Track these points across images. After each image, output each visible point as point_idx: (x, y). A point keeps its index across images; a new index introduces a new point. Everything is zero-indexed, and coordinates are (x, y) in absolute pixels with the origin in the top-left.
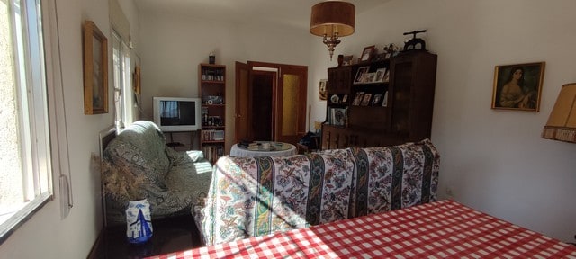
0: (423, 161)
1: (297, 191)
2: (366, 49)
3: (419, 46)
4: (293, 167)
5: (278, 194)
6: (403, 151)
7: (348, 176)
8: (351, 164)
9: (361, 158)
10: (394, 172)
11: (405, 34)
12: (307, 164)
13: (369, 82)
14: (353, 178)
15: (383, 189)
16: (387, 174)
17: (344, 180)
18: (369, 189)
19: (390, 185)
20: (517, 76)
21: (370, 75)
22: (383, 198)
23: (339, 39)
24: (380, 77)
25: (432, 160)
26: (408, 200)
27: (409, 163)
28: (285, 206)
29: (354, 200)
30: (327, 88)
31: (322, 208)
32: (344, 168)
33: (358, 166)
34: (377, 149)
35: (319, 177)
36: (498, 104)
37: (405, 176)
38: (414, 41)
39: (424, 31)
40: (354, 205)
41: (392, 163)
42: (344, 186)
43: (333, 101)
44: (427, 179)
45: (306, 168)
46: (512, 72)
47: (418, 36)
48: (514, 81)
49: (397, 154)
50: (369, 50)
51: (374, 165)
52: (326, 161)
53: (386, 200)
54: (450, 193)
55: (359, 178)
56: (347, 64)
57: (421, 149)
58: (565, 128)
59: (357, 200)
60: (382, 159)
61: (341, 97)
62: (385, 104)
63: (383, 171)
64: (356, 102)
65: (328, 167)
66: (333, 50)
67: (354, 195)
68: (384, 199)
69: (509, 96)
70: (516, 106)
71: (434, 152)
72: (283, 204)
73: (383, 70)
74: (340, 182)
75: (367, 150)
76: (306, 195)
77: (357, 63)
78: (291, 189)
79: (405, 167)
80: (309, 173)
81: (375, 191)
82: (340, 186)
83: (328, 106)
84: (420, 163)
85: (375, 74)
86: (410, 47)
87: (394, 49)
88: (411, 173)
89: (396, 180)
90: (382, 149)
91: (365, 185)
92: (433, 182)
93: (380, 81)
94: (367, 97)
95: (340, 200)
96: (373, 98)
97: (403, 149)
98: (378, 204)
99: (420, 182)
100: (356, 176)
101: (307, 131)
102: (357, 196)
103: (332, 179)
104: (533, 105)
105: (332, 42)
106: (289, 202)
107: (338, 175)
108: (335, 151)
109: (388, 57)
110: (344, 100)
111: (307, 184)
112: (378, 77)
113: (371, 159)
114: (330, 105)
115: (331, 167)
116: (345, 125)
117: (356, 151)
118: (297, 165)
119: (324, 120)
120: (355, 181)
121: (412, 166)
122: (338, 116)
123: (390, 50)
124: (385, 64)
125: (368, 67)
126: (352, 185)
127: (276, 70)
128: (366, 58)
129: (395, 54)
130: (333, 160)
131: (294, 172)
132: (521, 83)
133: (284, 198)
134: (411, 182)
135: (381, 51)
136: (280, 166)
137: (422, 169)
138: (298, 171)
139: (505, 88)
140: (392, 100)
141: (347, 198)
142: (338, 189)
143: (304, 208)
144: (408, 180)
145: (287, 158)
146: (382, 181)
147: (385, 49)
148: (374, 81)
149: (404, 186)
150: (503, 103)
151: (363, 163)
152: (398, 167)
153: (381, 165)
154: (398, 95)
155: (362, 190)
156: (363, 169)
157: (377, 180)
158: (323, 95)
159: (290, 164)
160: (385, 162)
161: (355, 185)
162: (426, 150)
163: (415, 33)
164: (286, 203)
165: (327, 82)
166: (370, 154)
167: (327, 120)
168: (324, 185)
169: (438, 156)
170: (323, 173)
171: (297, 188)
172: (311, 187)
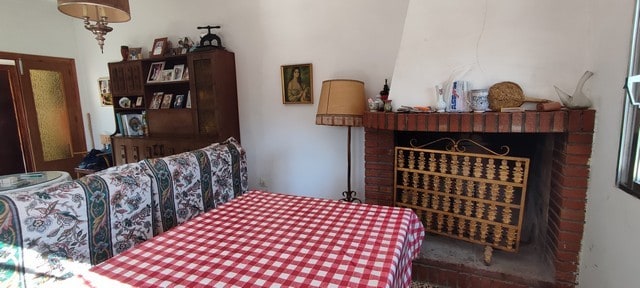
0: (230, 160)
1: (67, 232)
2: (156, 41)
3: (214, 42)
4: (53, 200)
5: (33, 244)
6: (208, 153)
7: (145, 192)
8: (148, 179)
9: (159, 170)
10: (202, 176)
11: (199, 28)
12: (80, 191)
13: (166, 81)
14: (153, 194)
15: (192, 198)
16: (194, 181)
17: (140, 199)
18: (176, 201)
19: (200, 191)
20: (296, 75)
21: (167, 72)
22: (194, 206)
23: (109, 25)
24: (178, 75)
25: (238, 157)
26: (221, 201)
27: (216, 164)
28: (50, 257)
29: (160, 219)
30: (111, 89)
31: (114, 241)
32: (137, 185)
33: (158, 179)
34: (178, 156)
35: (102, 204)
36: (287, 100)
37: (214, 178)
38: (210, 37)
39: (219, 27)
40: (160, 224)
41: (198, 168)
42: (142, 206)
43: (122, 106)
44: (236, 176)
45: (77, 198)
46: (293, 71)
47: (213, 31)
48: (295, 79)
49: (201, 157)
50: (161, 43)
51: (177, 173)
52: (108, 181)
53: (198, 208)
54: (263, 184)
55: (160, 192)
56: (134, 58)
57: (226, 149)
58: (327, 115)
59: (163, 218)
60: (184, 166)
61: (133, 99)
62: (189, 105)
63: (188, 179)
64: (155, 104)
65: (113, 189)
66: (103, 39)
67: (159, 214)
68: (195, 208)
69: (293, 92)
70: (298, 101)
71: (239, 149)
72: (44, 255)
73: (181, 67)
74: (134, 203)
75: (166, 159)
76: (85, 231)
77: (148, 57)
78: (57, 231)
79: (213, 169)
80: (84, 203)
81: (183, 202)
82: (136, 207)
83: (116, 112)
84: (227, 163)
85: (173, 72)
86: (206, 43)
87: (190, 43)
88: (220, 174)
89: (206, 184)
90: (184, 155)
91: (171, 199)
92: (243, 178)
93: (180, 79)
94: (168, 99)
95: (139, 224)
96: (174, 99)
97: (208, 151)
98: (190, 214)
99: (231, 181)
100: (156, 191)
101: (89, 149)
102: (162, 213)
103: (122, 202)
104: (309, 99)
105: (100, 29)
106: (56, 249)
107: (130, 194)
108: (121, 167)
109: (184, 52)
110: (139, 103)
111: (84, 217)
112: (177, 74)
113: (172, 168)
114: (119, 111)
115: (119, 188)
116: (144, 135)
117: (153, 162)
118: (61, 196)
119: (113, 131)
120: (157, 198)
121: (220, 166)
122: (134, 124)
123: (185, 43)
124: (182, 60)
125: (163, 63)
126: (153, 202)
127: (12, 62)
128: (158, 51)
129: (191, 50)
130: (119, 179)
131: (57, 207)
132: (300, 80)
133: (46, 246)
134: (221, 182)
135: (176, 45)
136: (27, 204)
137: (230, 167)
138: (63, 205)
139: (290, 85)
140: (196, 100)
141: (149, 219)
142: (134, 212)
143: (85, 249)
144: (218, 181)
145: (42, 191)
146: (190, 189)
147: (180, 42)
148: (172, 79)
149: (215, 189)
150: (290, 99)
151: (163, 175)
152: (206, 170)
153: (185, 173)
154: (201, 94)
155: (168, 205)
156: (165, 182)
157: (184, 189)
158: (107, 99)
159: (47, 197)
160: (190, 168)
161: (157, 202)
162: (231, 148)
163: (209, 28)
164: (52, 252)
165: (110, 81)
166: (170, 163)
167: (118, 131)
168: (112, 213)
169: (243, 153)
170: (107, 198)
171: (67, 227)
172: (91, 220)
